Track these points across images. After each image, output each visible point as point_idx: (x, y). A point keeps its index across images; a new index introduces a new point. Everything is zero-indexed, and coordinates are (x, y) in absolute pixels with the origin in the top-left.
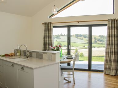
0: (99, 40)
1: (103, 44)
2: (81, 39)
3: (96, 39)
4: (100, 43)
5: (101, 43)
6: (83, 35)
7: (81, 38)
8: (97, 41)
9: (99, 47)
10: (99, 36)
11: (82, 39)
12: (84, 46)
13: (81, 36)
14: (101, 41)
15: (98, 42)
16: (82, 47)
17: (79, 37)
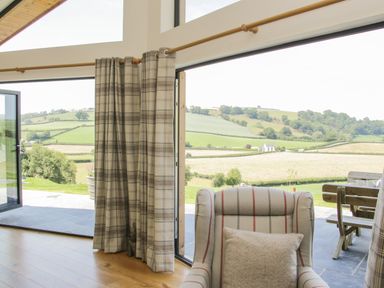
0: (298, 127)
1: (309, 139)
2: (238, 122)
3: (287, 123)
4: (302, 135)
5: (305, 138)
6: (246, 109)
7: (241, 118)
8: (292, 129)
9: (296, 151)
10: (300, 114)
11: (244, 124)
12: (249, 147)
13: (239, 111)
14: (305, 129)
15: (296, 133)
16: (239, 150)
17: (233, 114)
